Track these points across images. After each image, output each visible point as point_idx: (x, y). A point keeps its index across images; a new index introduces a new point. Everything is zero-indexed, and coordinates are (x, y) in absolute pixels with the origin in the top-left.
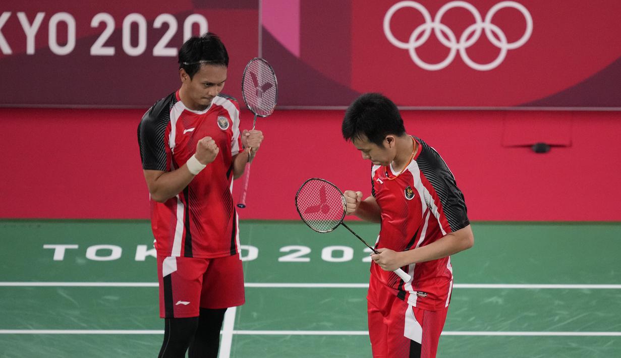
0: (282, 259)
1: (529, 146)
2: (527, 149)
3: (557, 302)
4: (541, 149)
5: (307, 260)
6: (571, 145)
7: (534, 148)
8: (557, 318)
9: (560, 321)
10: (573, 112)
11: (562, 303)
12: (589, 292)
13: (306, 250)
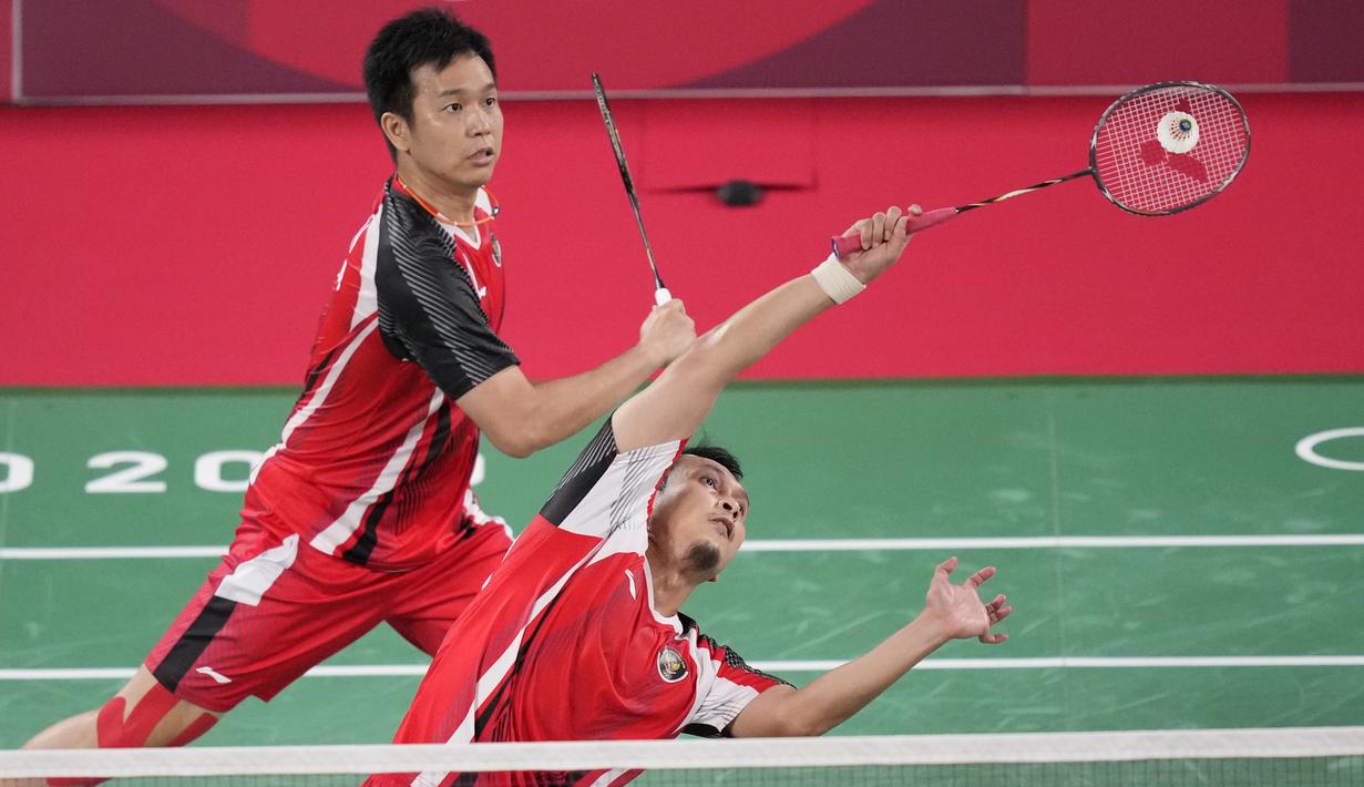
0: (94, 487)
1: (711, 189)
2: (702, 199)
3: (800, 585)
4: (742, 196)
5: (159, 487)
6: (814, 187)
7: (724, 194)
8: (803, 626)
9: (809, 634)
10: (815, 102)
11: (813, 587)
12: (878, 560)
13: (153, 463)
